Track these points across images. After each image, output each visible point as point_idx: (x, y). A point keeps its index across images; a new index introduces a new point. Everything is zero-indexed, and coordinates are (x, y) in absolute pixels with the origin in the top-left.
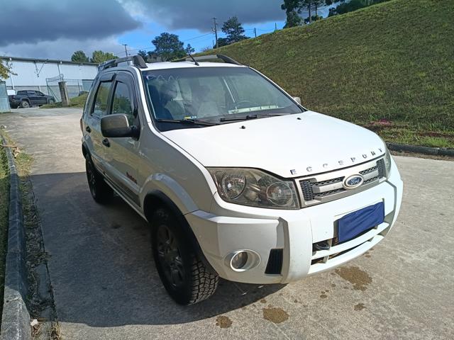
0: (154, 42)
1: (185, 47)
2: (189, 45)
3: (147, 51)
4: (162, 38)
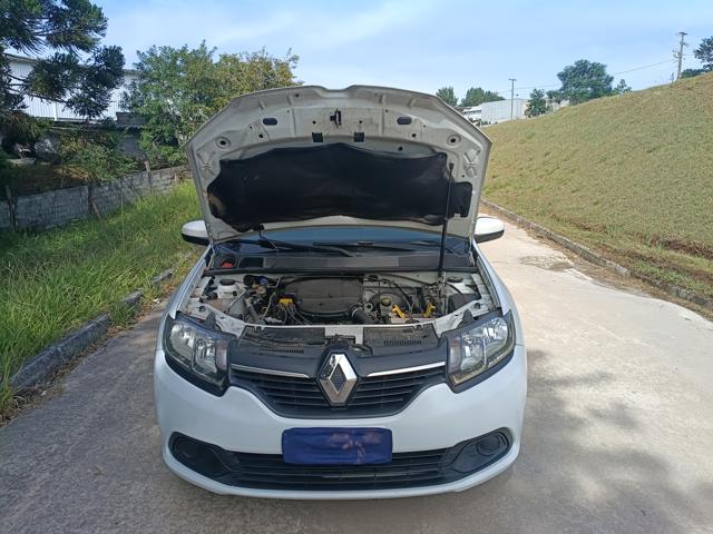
0: (562, 76)
1: (614, 85)
2: (623, 81)
3: (547, 90)
4: (576, 69)
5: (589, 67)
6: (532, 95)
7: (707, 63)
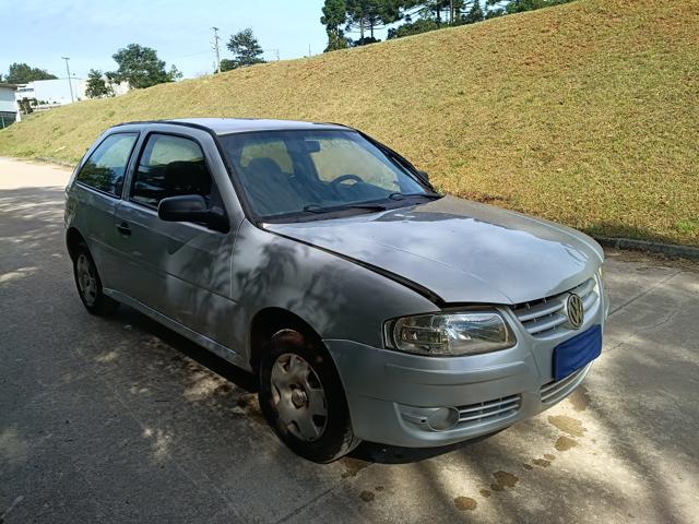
0: (118, 58)
2: (174, 66)
3: (105, 71)
4: (129, 51)
5: (141, 51)
6: (90, 75)
7: (238, 56)
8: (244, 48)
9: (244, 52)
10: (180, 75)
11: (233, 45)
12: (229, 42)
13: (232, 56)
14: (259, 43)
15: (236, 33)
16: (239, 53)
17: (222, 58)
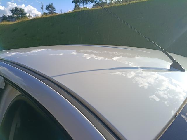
2: (29, 14)
4: (15, 9)
5: (19, 9)
6: (3, 16)
7: (49, 11)
8: (51, 9)
9: (50, 10)
10: (31, 17)
11: (47, 9)
12: (46, 7)
13: (46, 11)
14: (55, 8)
15: (48, 5)
16: (49, 10)
17: (44, 12)
